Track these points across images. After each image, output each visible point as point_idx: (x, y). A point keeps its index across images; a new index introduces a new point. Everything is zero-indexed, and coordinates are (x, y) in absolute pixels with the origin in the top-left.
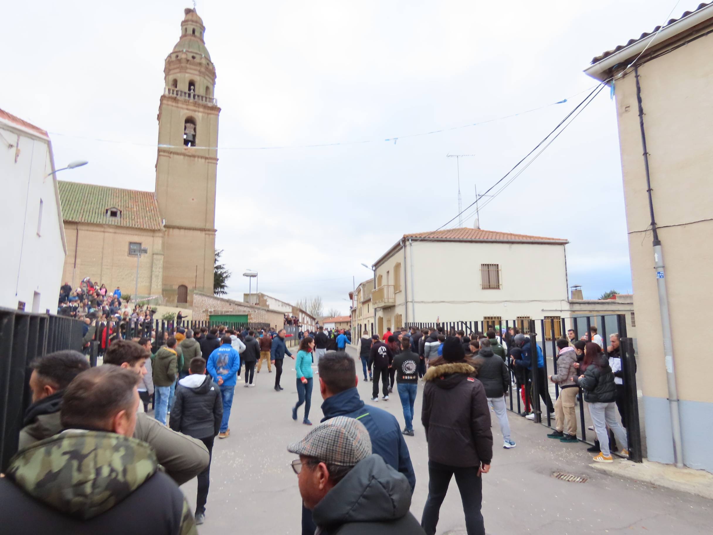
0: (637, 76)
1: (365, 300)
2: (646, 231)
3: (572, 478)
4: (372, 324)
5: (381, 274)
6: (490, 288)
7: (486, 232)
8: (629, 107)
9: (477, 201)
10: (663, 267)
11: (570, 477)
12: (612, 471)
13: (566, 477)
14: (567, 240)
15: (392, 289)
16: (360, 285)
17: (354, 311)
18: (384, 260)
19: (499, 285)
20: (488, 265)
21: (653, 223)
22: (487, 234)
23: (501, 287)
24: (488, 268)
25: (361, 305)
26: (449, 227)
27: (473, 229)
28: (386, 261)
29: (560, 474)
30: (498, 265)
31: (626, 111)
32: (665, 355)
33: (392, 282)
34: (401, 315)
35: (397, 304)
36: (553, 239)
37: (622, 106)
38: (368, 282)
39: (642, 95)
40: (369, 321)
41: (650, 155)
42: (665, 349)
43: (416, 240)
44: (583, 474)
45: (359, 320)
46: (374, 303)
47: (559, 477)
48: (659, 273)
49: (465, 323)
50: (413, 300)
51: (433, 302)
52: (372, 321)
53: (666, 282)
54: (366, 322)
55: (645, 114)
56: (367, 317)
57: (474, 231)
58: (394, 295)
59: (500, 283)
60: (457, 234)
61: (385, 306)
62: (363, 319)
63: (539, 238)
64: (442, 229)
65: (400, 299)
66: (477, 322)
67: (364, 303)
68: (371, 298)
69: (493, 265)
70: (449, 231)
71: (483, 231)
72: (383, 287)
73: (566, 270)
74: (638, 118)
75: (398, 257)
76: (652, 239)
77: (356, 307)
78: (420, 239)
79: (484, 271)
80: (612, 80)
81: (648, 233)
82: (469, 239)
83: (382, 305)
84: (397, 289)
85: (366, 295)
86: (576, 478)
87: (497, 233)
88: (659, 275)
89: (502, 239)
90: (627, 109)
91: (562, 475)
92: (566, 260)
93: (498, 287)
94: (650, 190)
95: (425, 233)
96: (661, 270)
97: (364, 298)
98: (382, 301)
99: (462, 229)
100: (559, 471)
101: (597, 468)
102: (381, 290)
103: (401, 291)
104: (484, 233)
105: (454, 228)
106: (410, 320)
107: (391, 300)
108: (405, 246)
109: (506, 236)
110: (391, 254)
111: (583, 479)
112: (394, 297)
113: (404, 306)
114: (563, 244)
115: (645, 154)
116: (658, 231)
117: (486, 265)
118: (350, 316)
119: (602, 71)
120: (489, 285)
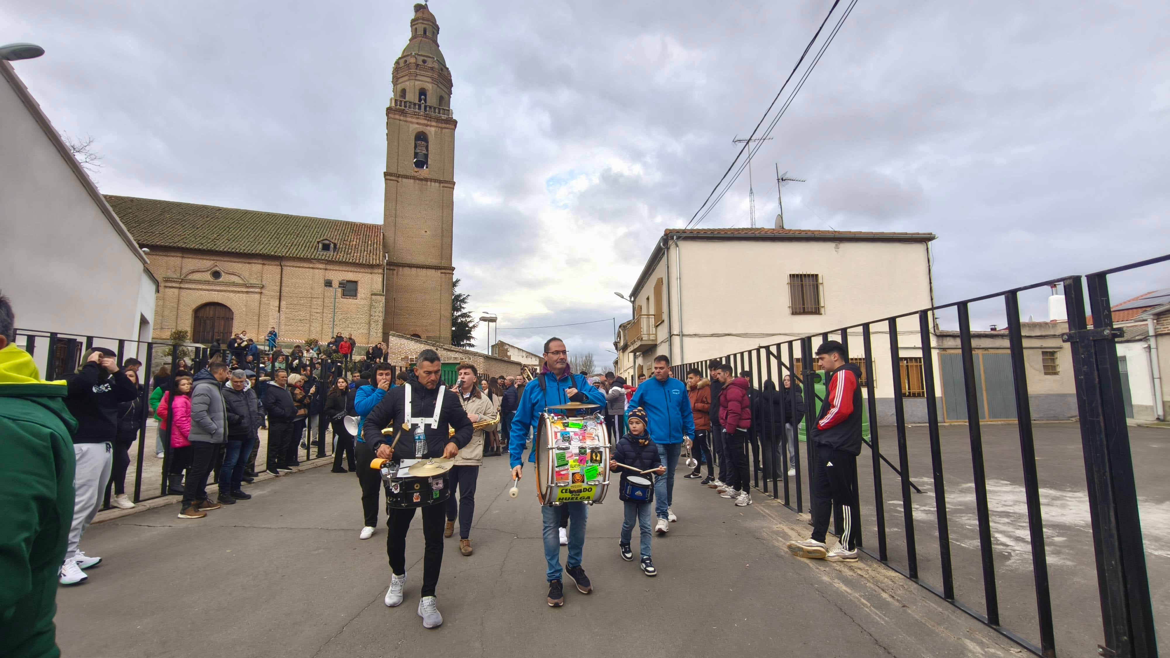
6: (804, 312)
14: (931, 234)
15: (652, 321)
19: (819, 308)
20: (801, 275)
23: (822, 311)
24: (802, 281)
30: (817, 275)
33: (654, 309)
35: (657, 342)
43: (684, 239)
50: (681, 332)
51: (712, 335)
58: (654, 329)
59: (822, 304)
61: (642, 346)
65: (662, 334)
69: (809, 275)
71: (790, 231)
72: (640, 317)
75: (659, 271)
78: (692, 236)
79: (794, 285)
82: (770, 234)
84: (658, 319)
89: (822, 235)
92: (930, 266)
93: (817, 311)
98: (638, 338)
103: (663, 323)
107: (650, 337)
108: (668, 249)
112: (654, 332)
113: (668, 343)
114: (923, 239)
117: (797, 275)
120: (804, 308)
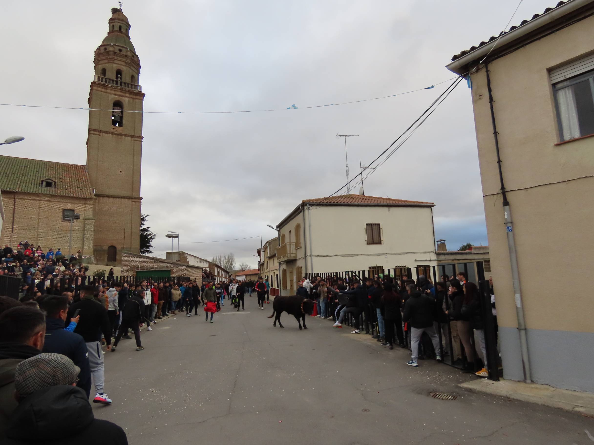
0: (487, 71)
1: (271, 255)
2: (497, 194)
3: (445, 397)
4: (277, 275)
5: (284, 234)
6: (373, 243)
7: (370, 197)
8: (482, 95)
9: (361, 173)
10: (512, 223)
11: (443, 396)
12: (476, 389)
13: (440, 396)
14: (433, 203)
15: (293, 246)
16: (267, 243)
17: (261, 265)
18: (286, 222)
19: (380, 241)
20: (372, 224)
21: (503, 188)
22: (371, 199)
23: (382, 242)
24: (372, 227)
25: (267, 260)
26: (339, 194)
27: (358, 195)
28: (288, 222)
29: (435, 394)
30: (379, 224)
31: (480, 98)
32: (515, 293)
33: (293, 240)
34: (302, 267)
35: (298, 258)
36: (422, 203)
37: (476, 95)
38: (274, 240)
39: (492, 87)
40: (274, 273)
41: (499, 133)
42: (514, 288)
43: (313, 205)
44: (453, 393)
45: (266, 272)
46: (279, 258)
47: (434, 396)
48: (508, 227)
49: (354, 272)
50: (311, 254)
51: (327, 256)
52: (277, 273)
53: (514, 235)
54: (272, 274)
55: (494, 101)
56: (273, 269)
57: (360, 197)
58: (295, 251)
59: (382, 239)
60: (346, 199)
61: (287, 260)
62: (270, 271)
63: (412, 202)
64: (334, 196)
65: (300, 254)
66: (364, 271)
67: (270, 258)
68: (276, 253)
69: (375, 224)
70: (339, 197)
71: (367, 197)
72: (286, 244)
73: (433, 228)
74: (489, 104)
75: (298, 219)
76: (502, 200)
77: (263, 262)
78: (316, 204)
79: (368, 229)
80: (468, 74)
81: (499, 195)
82: (356, 203)
83: (286, 259)
84: (298, 246)
85: (272, 251)
86: (448, 396)
87: (378, 198)
88: (508, 229)
89: (382, 203)
90: (480, 97)
91: (437, 395)
92: (433, 219)
93: (379, 242)
94: (499, 162)
95: (320, 199)
96: (509, 225)
97: (270, 254)
98: (286, 256)
99: (350, 195)
100: (434, 391)
101: (464, 387)
102: (284, 247)
103: (301, 247)
104: (368, 198)
105: (344, 194)
106: (309, 271)
107: (293, 255)
108: (304, 210)
109: (385, 200)
110: (292, 217)
111: (453, 396)
112: (295, 252)
113: (304, 260)
114: (430, 206)
115: (495, 133)
116: (507, 194)
117: (370, 224)
118: (259, 270)
119: (460, 67)
120: (373, 241)
